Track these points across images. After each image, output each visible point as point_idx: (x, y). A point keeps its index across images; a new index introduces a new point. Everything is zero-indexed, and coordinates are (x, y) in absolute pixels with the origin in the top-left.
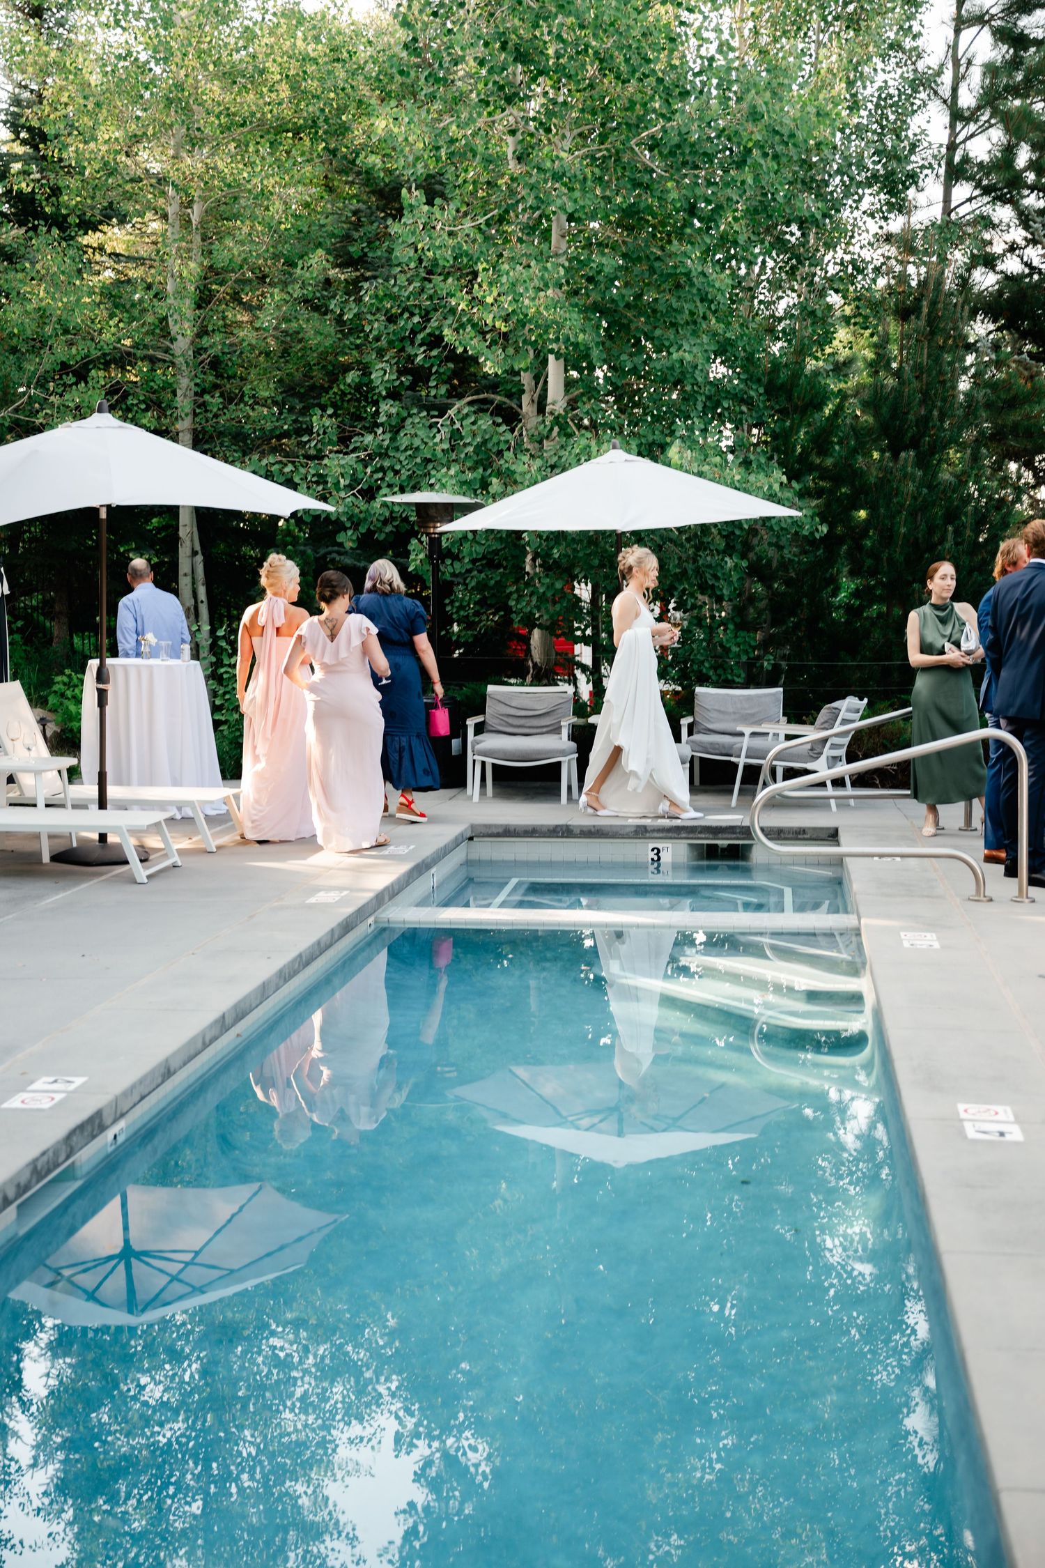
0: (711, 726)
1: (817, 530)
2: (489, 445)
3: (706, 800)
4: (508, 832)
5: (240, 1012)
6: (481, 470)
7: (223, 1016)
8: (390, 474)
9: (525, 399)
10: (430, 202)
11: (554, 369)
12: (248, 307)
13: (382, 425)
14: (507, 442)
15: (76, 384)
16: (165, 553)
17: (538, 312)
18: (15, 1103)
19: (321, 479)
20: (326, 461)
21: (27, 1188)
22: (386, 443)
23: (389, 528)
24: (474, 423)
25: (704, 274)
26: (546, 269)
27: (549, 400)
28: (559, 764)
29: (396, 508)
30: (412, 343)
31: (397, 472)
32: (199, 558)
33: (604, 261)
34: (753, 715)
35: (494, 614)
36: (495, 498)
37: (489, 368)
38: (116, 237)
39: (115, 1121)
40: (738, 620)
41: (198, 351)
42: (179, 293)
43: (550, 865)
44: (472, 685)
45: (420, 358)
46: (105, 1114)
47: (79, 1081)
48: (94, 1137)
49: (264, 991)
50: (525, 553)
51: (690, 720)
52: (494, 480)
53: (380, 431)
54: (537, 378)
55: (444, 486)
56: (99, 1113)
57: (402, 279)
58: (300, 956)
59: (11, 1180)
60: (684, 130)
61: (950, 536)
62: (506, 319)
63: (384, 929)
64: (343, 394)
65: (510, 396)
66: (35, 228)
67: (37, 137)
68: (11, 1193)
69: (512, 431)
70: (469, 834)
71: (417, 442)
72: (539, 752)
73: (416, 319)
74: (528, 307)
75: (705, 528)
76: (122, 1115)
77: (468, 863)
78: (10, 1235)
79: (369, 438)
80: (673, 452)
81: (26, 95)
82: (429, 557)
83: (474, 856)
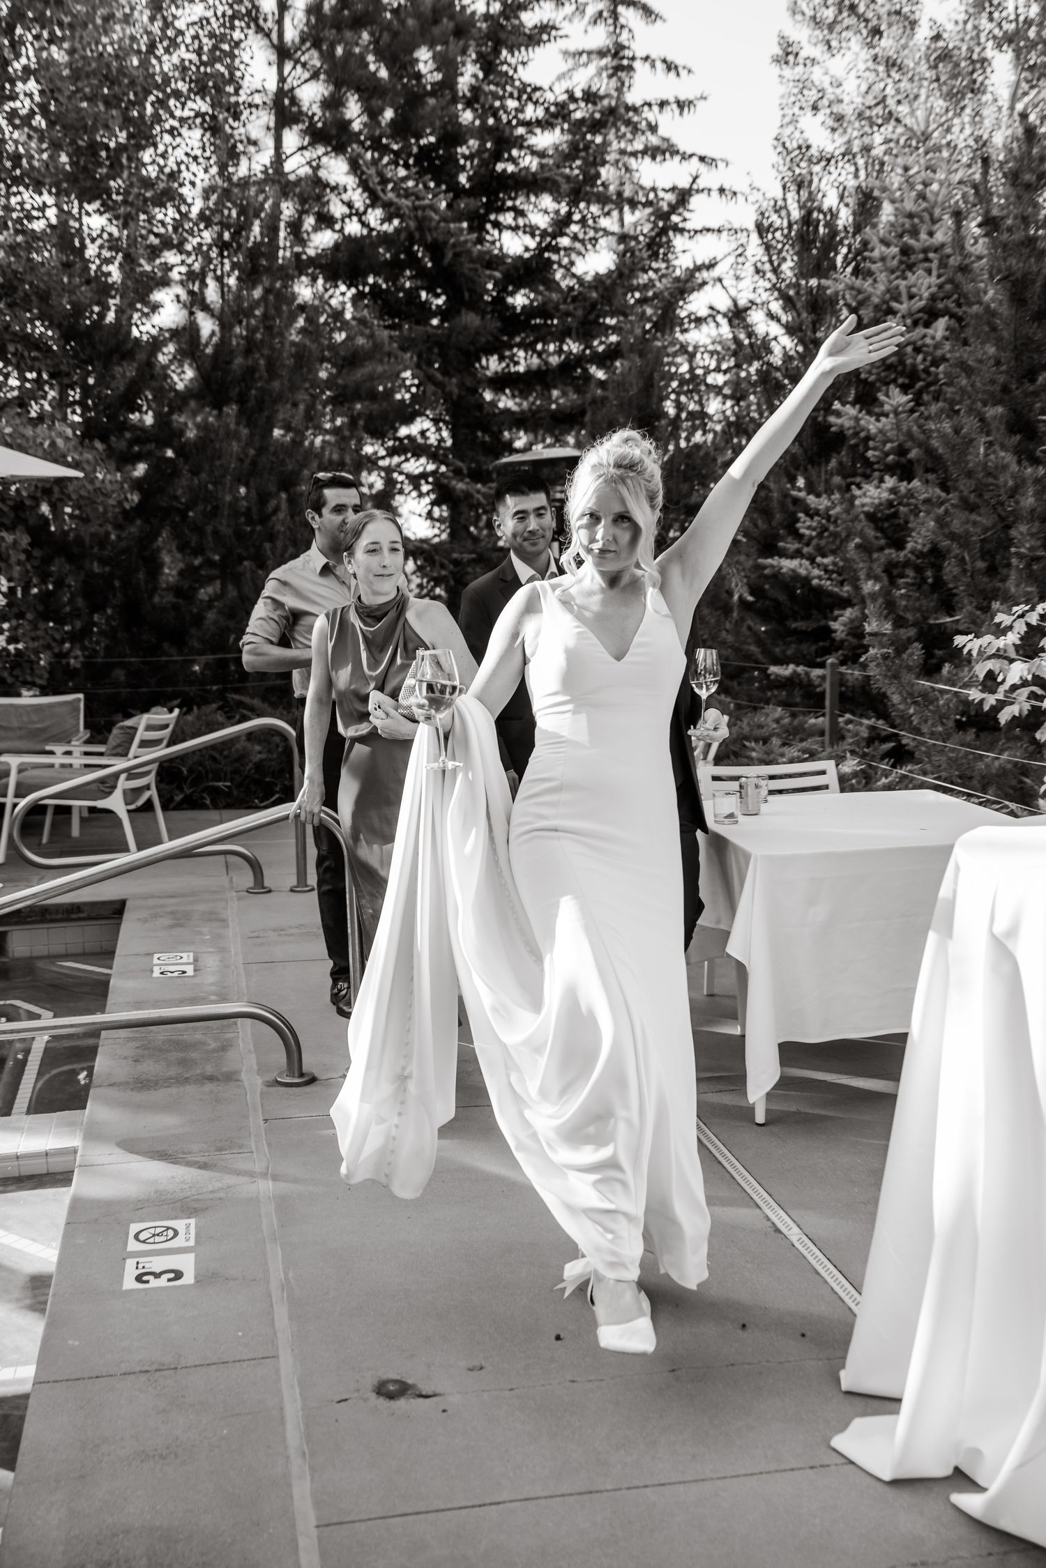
1: (126, 499)
34: (43, 730)
61: (284, 506)
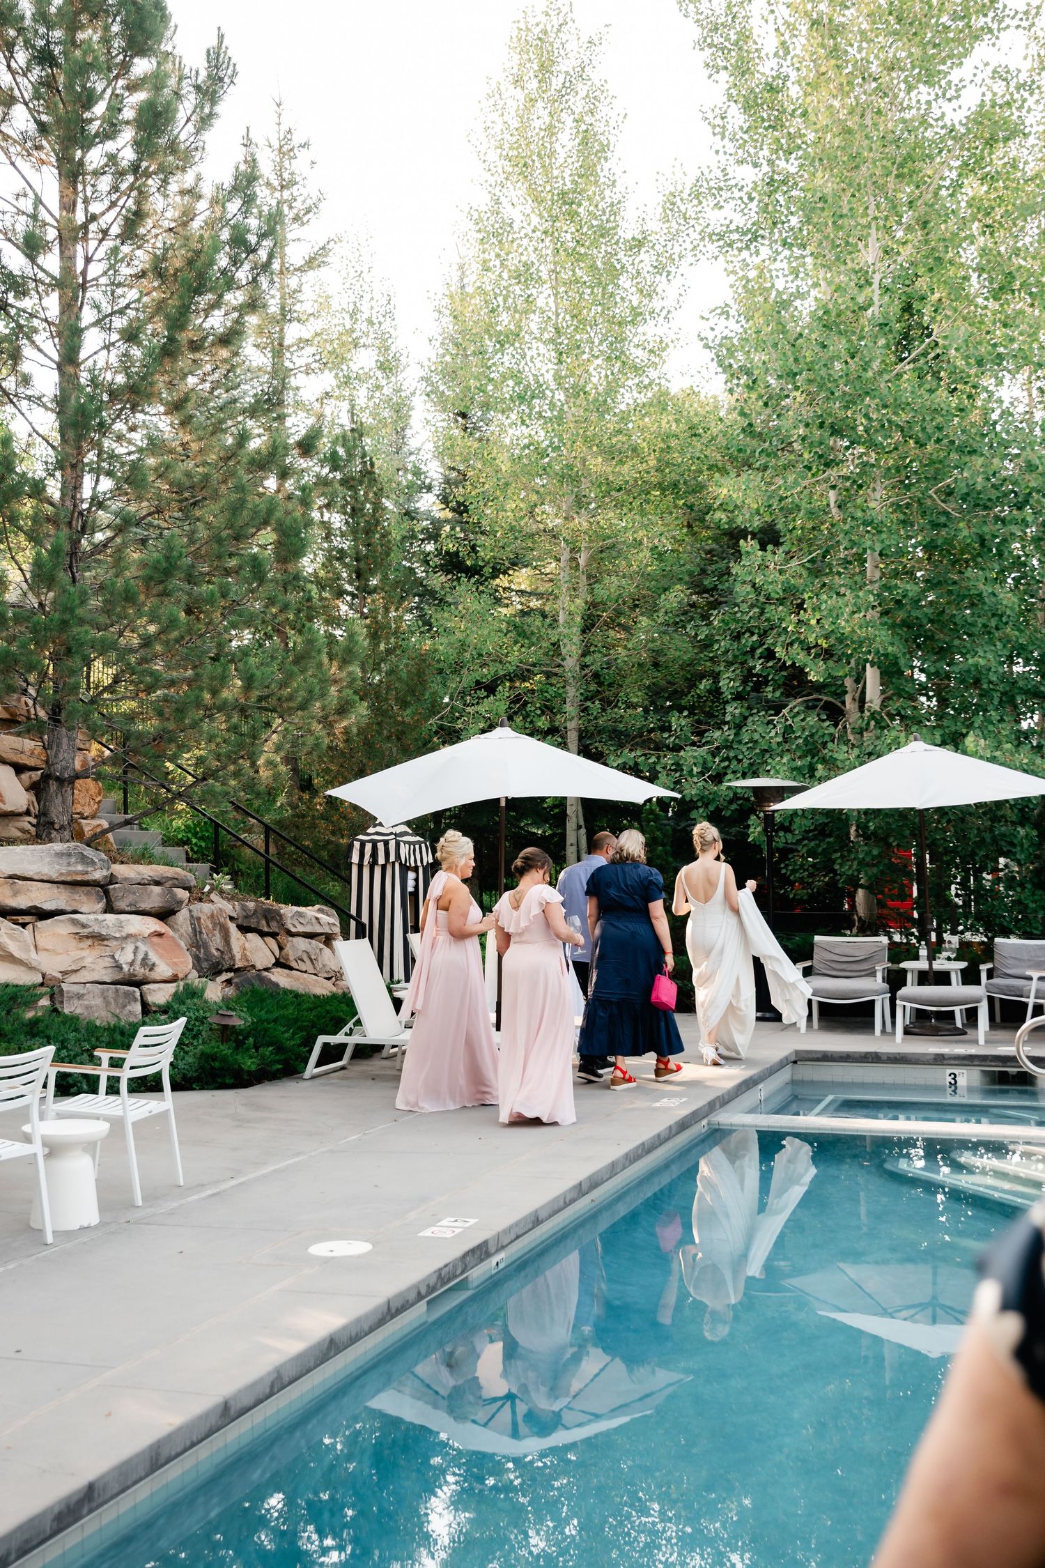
0: (1008, 972)
2: (816, 738)
3: (1001, 1034)
4: (826, 1057)
5: (594, 1183)
6: (809, 759)
7: (580, 1184)
8: (735, 763)
9: (848, 698)
10: (763, 549)
11: (872, 675)
12: (625, 628)
13: (728, 723)
14: (831, 735)
15: (487, 697)
16: (557, 827)
17: (853, 631)
18: (427, 1233)
19: (678, 767)
20: (682, 753)
21: (434, 1289)
22: (731, 737)
23: (734, 807)
24: (803, 720)
25: (994, 594)
26: (858, 597)
27: (868, 699)
28: (873, 1001)
29: (739, 791)
30: (753, 657)
31: (740, 761)
32: (583, 831)
33: (908, 587)
34: (1044, 962)
35: (825, 876)
36: (820, 780)
37: (812, 677)
38: (522, 579)
39: (498, 1251)
40: (1035, 880)
41: (584, 667)
42: (568, 624)
43: (863, 1086)
44: (803, 935)
45: (758, 667)
46: (490, 1244)
47: (472, 1221)
48: (482, 1260)
49: (613, 1169)
50: (848, 827)
51: (990, 966)
52: (820, 767)
53: (726, 728)
54: (857, 681)
55: (777, 772)
56: (485, 1243)
57: (744, 607)
58: (643, 1144)
59: (423, 1281)
60: (971, 483)
62: (826, 637)
63: (716, 1130)
64: (699, 697)
65: (835, 694)
66: (459, 579)
67: (461, 509)
68: (423, 1291)
69: (836, 726)
70: (793, 1058)
71: (756, 737)
72: (855, 991)
73: (755, 638)
74: (844, 628)
75: (999, 804)
76: (503, 1247)
77: (793, 1082)
78: (422, 1321)
79: (717, 734)
80: (970, 741)
81: (454, 474)
82: (765, 830)
83: (798, 1077)
